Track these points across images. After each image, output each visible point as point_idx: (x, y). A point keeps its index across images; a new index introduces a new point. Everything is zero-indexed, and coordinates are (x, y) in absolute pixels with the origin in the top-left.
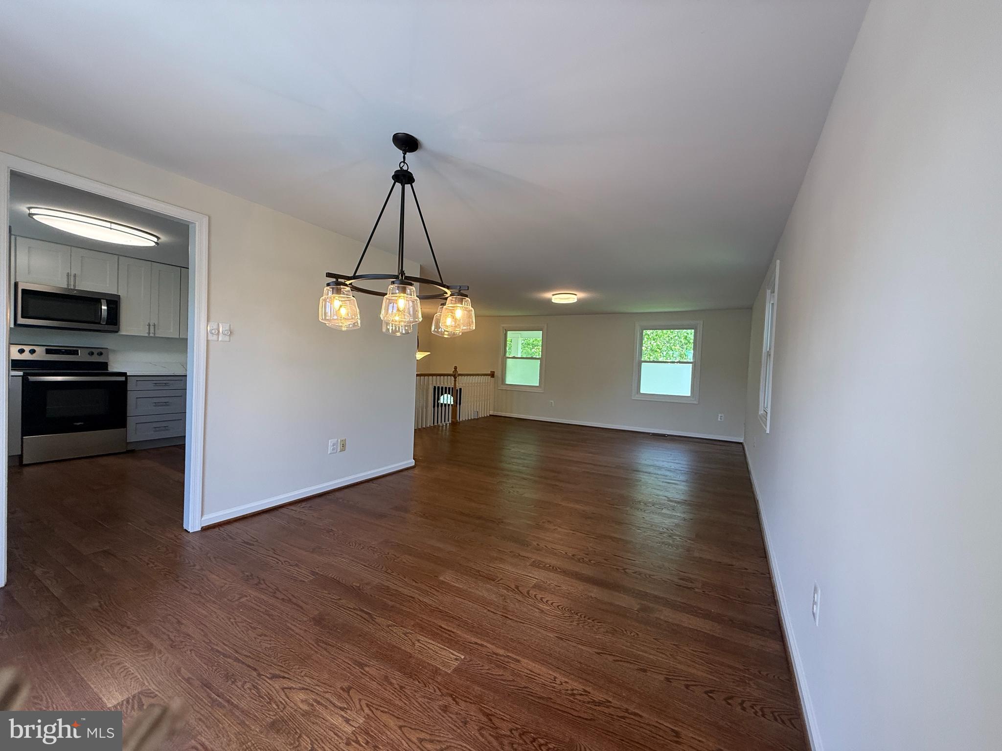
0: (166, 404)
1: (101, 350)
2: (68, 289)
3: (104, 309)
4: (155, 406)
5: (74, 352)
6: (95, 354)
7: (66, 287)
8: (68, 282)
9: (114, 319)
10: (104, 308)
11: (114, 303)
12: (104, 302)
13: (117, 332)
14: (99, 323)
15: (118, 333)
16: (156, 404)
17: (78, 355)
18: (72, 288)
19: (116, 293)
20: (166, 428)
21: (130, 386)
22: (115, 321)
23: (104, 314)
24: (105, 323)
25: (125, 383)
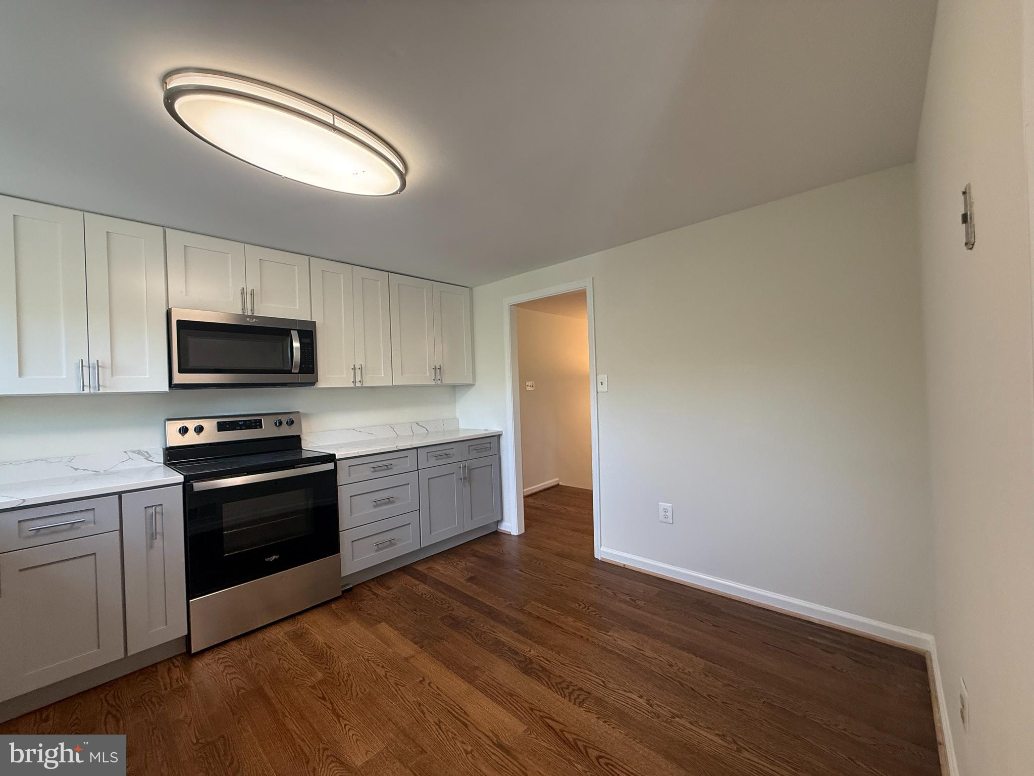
0: (390, 501)
1: (291, 416)
2: (244, 317)
3: (296, 348)
4: (375, 507)
5: (257, 424)
6: (284, 423)
7: (240, 312)
8: (243, 303)
9: (309, 364)
10: (296, 344)
11: (308, 334)
12: (295, 334)
13: (313, 384)
14: (290, 372)
15: (315, 386)
16: (378, 503)
17: (262, 428)
18: (249, 313)
19: (310, 320)
20: (391, 543)
21: (342, 478)
22: (311, 366)
23: (297, 355)
24: (298, 372)
25: (333, 473)
